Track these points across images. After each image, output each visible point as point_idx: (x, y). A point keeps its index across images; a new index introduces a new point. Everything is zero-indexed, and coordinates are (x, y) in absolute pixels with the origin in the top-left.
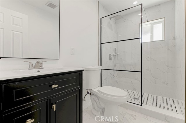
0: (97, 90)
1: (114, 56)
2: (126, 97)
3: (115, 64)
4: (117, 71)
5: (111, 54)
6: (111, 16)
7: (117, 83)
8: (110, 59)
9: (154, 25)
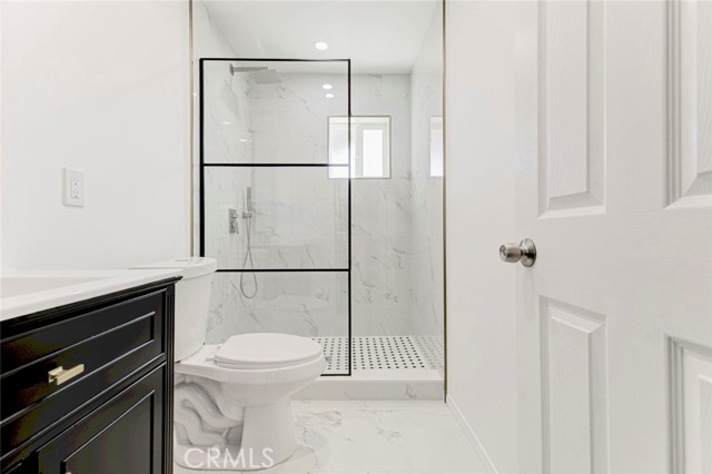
0: (207, 360)
1: (244, 217)
2: (318, 359)
3: (249, 249)
4: (256, 273)
5: (235, 211)
6: (234, 64)
7: (255, 318)
8: (233, 229)
9: (365, 132)
